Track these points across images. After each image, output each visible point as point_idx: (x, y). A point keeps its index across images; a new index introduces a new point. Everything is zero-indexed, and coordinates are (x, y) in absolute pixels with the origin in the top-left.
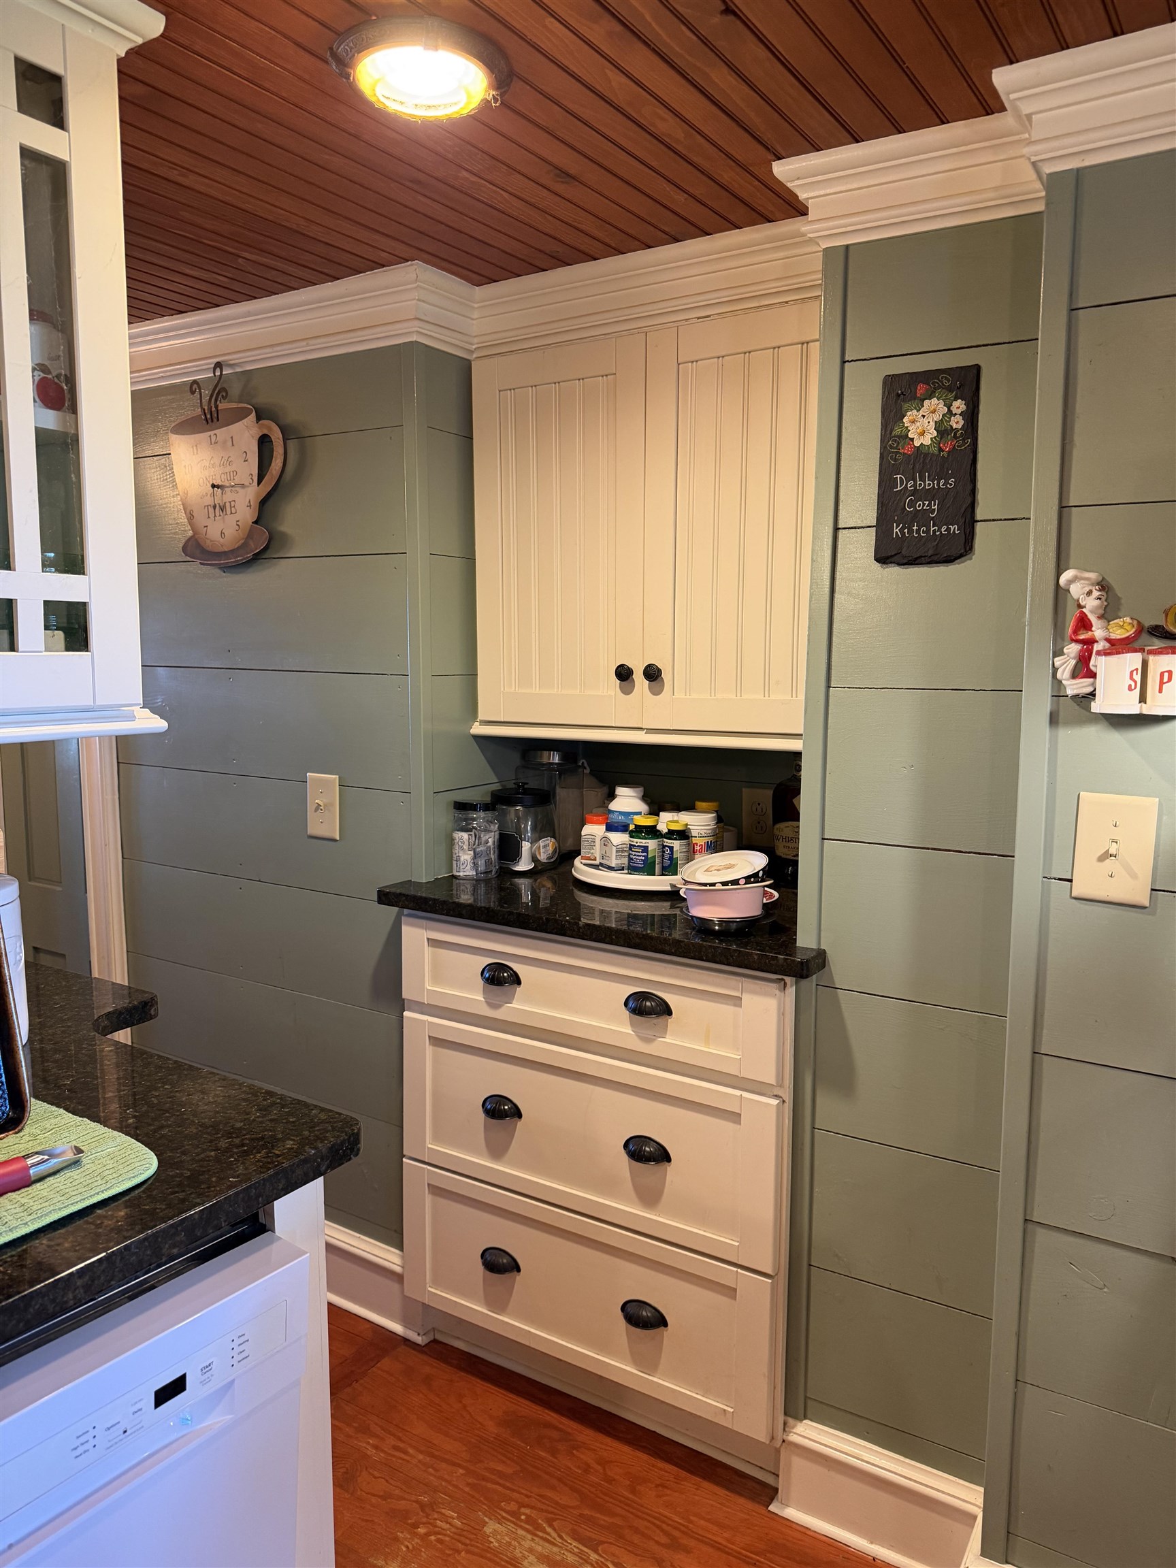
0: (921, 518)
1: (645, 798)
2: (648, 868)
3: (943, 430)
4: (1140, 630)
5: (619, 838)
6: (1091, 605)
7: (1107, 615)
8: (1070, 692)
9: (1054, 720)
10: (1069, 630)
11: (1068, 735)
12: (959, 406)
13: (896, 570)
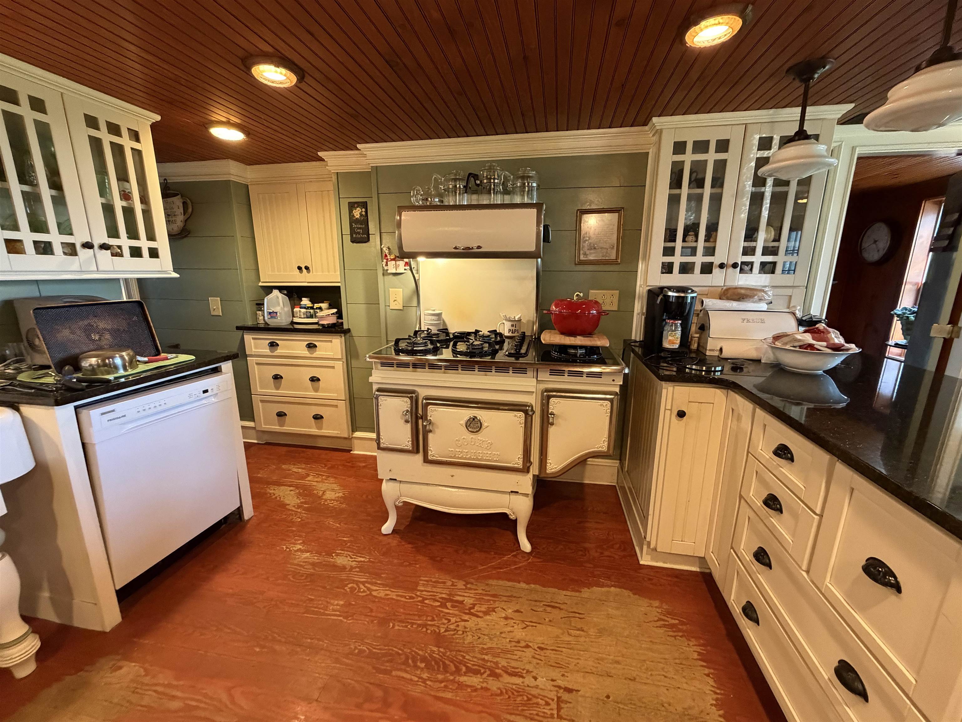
0: (359, 233)
1: (310, 301)
2: (311, 317)
3: (361, 215)
4: (396, 256)
5: (303, 310)
6: (387, 252)
7: (389, 254)
8: (385, 269)
9: (383, 274)
10: (384, 257)
11: (386, 277)
12: (364, 210)
13: (355, 244)
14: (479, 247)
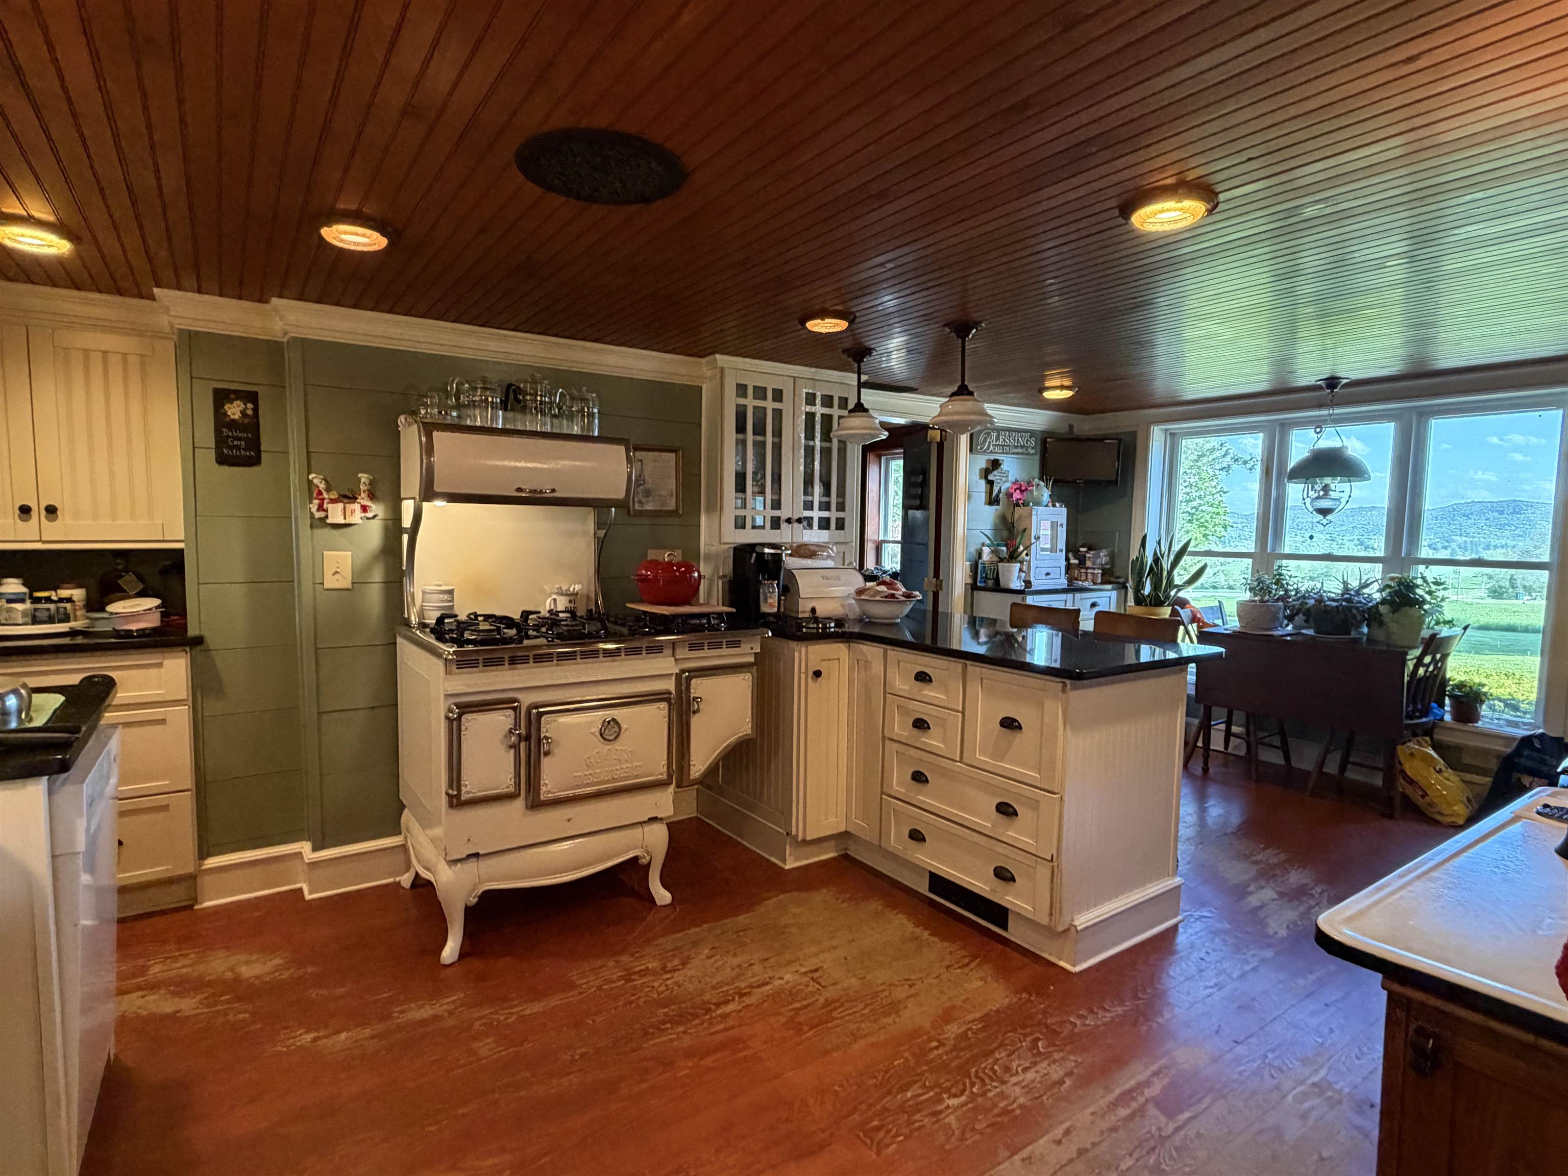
0: (238, 448)
2: (50, 620)
3: (243, 413)
4: (339, 495)
5: (21, 606)
6: (322, 486)
7: (328, 490)
8: (317, 516)
9: (312, 527)
10: (315, 495)
11: (318, 532)
12: (250, 405)
13: (226, 467)
14: (553, 491)
